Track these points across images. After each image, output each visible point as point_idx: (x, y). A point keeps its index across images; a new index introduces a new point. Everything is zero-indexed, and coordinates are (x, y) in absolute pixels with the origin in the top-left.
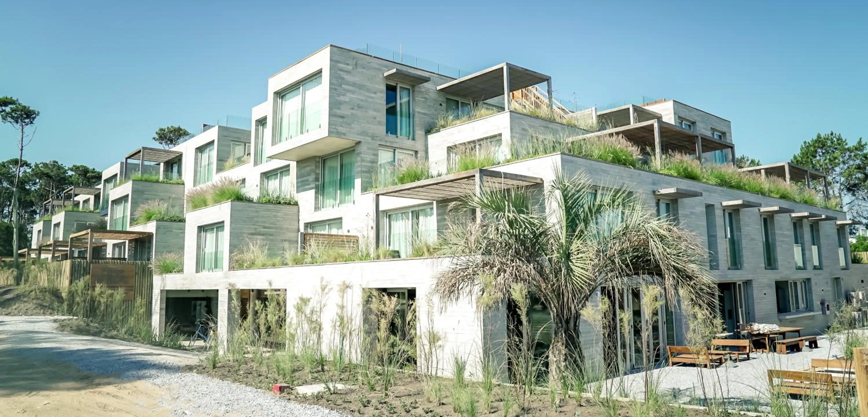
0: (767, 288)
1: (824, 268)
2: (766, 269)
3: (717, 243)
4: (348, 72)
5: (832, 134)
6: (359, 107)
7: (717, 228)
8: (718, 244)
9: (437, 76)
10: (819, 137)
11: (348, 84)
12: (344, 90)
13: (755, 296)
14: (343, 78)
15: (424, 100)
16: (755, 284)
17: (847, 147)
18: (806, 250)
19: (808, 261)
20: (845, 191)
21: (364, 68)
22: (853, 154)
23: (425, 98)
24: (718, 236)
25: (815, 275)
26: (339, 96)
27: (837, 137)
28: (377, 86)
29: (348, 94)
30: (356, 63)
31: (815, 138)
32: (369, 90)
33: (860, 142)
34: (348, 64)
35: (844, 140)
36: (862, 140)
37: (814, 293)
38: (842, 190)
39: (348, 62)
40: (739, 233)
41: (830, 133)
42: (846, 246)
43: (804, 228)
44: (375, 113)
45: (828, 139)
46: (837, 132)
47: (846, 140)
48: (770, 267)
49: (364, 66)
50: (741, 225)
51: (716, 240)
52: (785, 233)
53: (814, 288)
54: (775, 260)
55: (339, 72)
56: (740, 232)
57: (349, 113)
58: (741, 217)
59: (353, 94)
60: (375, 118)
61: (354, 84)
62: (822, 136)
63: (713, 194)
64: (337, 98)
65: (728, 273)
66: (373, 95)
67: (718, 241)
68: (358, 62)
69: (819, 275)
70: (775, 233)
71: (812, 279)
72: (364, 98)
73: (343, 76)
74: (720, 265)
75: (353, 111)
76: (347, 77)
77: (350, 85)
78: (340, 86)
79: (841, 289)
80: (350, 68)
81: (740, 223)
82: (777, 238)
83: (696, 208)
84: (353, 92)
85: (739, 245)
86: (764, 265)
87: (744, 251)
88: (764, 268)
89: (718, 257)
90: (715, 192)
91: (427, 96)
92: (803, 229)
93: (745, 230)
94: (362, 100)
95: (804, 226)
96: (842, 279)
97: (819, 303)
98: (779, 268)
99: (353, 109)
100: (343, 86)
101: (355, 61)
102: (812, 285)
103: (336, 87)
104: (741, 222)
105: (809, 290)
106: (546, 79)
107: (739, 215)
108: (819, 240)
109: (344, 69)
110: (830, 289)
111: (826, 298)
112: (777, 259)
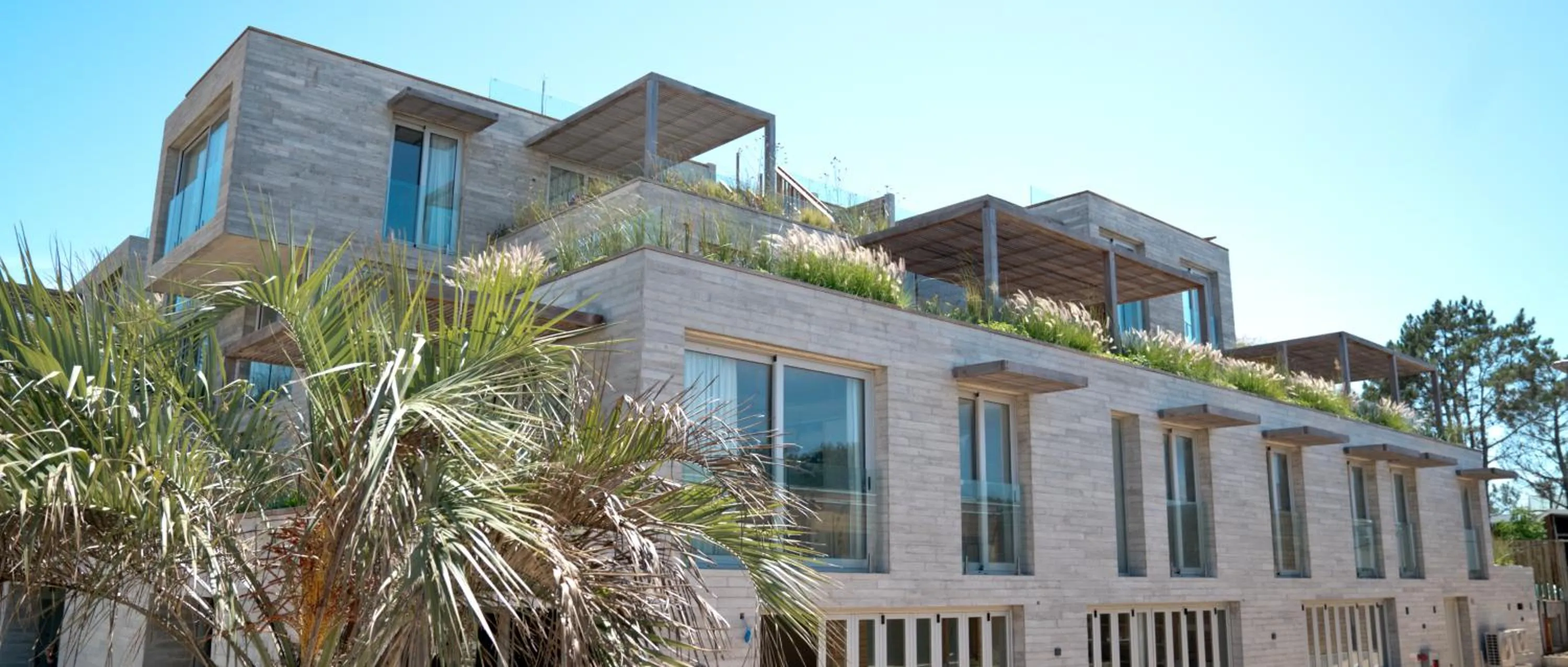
0: (1282, 621)
1: (1427, 575)
2: (1278, 575)
3: (1142, 509)
4: (292, 92)
5: (1464, 301)
6: (313, 170)
7: (1145, 471)
8: (1146, 513)
9: (530, 116)
10: (1438, 304)
11: (290, 117)
12: (278, 129)
13: (1244, 642)
14: (278, 105)
15: (490, 166)
16: (1246, 613)
17: (1495, 327)
18: (1383, 531)
19: (1389, 558)
20: (1493, 417)
21: (337, 86)
22: (1507, 342)
23: (494, 163)
24: (1145, 492)
25: (1405, 590)
26: (262, 144)
27: (1476, 307)
28: (366, 128)
29: (286, 142)
30: (316, 74)
31: (1429, 307)
32: (344, 136)
33: (1520, 318)
34: (293, 74)
35: (1488, 313)
36: (1525, 312)
37: (1401, 632)
38: (1487, 414)
39: (293, 69)
40: (1206, 487)
41: (1460, 300)
42: (1482, 527)
43: (1379, 482)
44: (357, 188)
45: (1456, 311)
46: (1474, 298)
47: (1492, 313)
48: (1290, 571)
49: (336, 80)
50: (1213, 468)
51: (1141, 502)
52: (1330, 490)
53: (1402, 620)
54: (1304, 553)
55: (269, 90)
56: (1210, 483)
57: (286, 185)
58: (1213, 448)
59: (301, 141)
60: (356, 199)
61: (307, 120)
62: (1445, 305)
63: (1133, 389)
64: (256, 147)
65: (1171, 585)
66: (355, 148)
67: (1146, 504)
68: (321, 72)
69: (1414, 590)
70: (1303, 489)
71: (1397, 600)
72: (328, 152)
73: (277, 99)
74: (1148, 564)
75: (299, 181)
76: (287, 102)
77: (295, 121)
78: (270, 120)
79: (1469, 622)
80: (299, 82)
81: (1209, 464)
82: (1308, 504)
83: (1083, 419)
84: (302, 138)
85: (1205, 516)
86: (1271, 567)
87: (1217, 530)
88: (1273, 574)
89: (1144, 544)
90: (1141, 385)
91: (499, 159)
92: (1376, 484)
93: (1222, 481)
94: (324, 157)
95: (1379, 477)
96: (1472, 601)
97: (1414, 655)
98: (1313, 574)
99: (297, 175)
100: (276, 121)
101: (313, 69)
102: (1399, 615)
103: (256, 123)
104: (1214, 462)
105: (1390, 625)
106: (765, 122)
107: (1208, 445)
108: (1417, 510)
109: (281, 83)
110: (1443, 623)
111: (1434, 645)
112: (1308, 552)
